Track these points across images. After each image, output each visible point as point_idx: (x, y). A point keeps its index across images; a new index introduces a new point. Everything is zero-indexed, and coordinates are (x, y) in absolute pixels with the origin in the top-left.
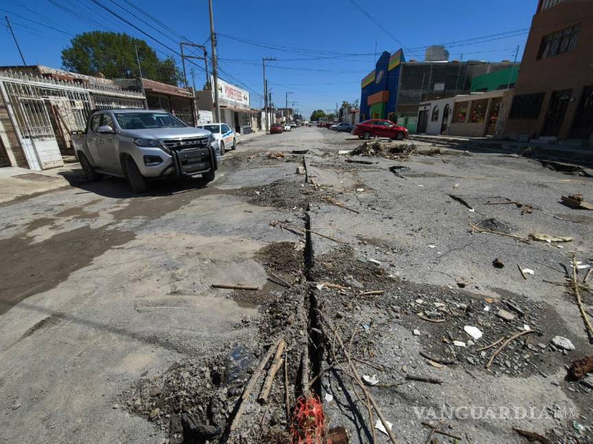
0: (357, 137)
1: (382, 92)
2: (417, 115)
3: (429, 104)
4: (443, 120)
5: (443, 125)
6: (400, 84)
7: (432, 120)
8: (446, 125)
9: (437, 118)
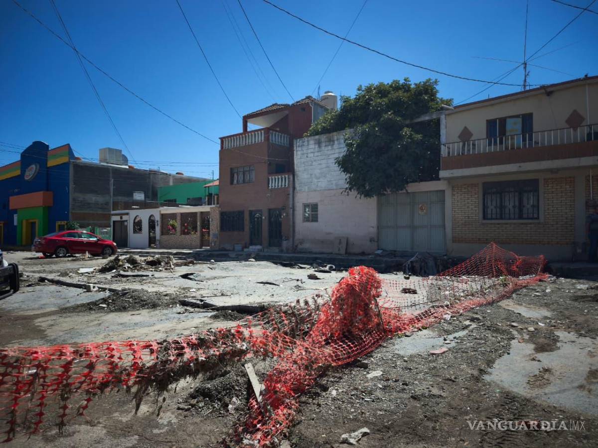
0: (40, 255)
1: (42, 192)
2: (109, 226)
3: (127, 214)
4: (150, 232)
5: (150, 238)
6: (72, 185)
7: (134, 232)
8: (155, 237)
9: (140, 229)
